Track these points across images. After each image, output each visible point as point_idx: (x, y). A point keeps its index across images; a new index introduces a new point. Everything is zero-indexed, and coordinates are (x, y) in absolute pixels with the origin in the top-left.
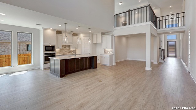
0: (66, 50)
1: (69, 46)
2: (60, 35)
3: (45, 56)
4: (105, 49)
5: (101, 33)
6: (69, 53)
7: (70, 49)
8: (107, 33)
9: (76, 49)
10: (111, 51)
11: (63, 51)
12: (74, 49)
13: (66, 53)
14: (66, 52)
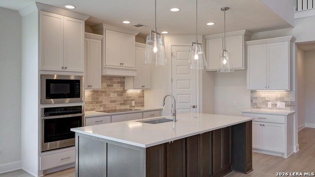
0: (113, 96)
1: (122, 80)
2: (95, 39)
3: (46, 120)
4: (252, 91)
5: (244, 31)
6: (123, 107)
7: (124, 91)
8: (261, 34)
9: (143, 91)
10: (281, 99)
11: (105, 100)
12: (139, 91)
13: (112, 106)
14: (112, 102)
